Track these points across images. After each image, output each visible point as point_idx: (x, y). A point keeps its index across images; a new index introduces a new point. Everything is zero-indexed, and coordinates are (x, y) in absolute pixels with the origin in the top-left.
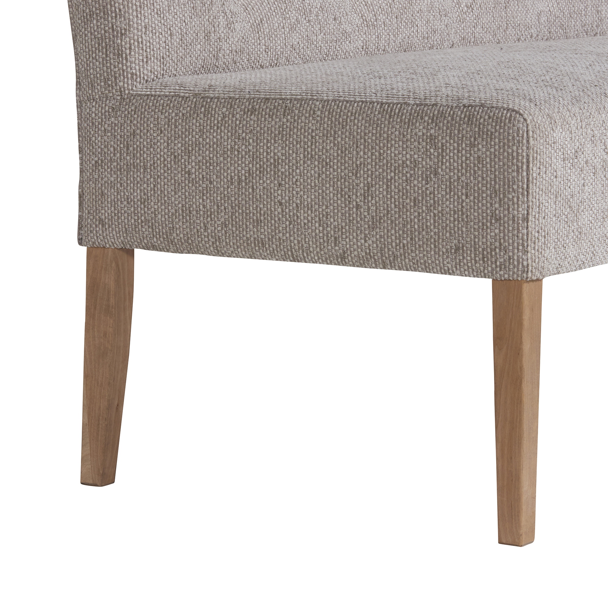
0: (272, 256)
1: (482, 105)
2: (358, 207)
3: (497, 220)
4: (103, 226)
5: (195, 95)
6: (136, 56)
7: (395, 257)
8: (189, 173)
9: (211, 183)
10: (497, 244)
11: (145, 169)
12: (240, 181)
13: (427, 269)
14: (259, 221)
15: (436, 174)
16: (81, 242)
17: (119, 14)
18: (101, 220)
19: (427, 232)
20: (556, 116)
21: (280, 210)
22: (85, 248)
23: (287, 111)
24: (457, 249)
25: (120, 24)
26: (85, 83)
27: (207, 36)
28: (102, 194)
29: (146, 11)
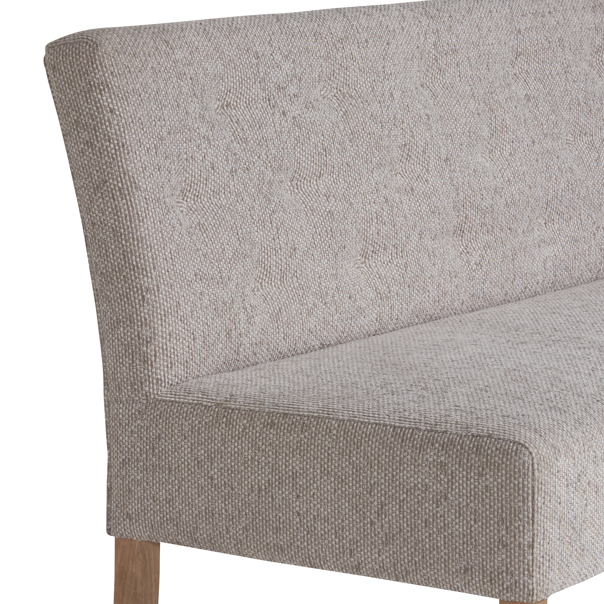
0: (291, 561)
1: (490, 436)
2: (372, 523)
3: (503, 546)
4: (130, 520)
5: (218, 405)
6: (161, 363)
7: (408, 572)
8: (212, 478)
9: (232, 489)
10: (504, 568)
11: (170, 471)
12: (260, 490)
13: (437, 585)
14: (278, 529)
15: (446, 498)
16: (109, 532)
17: (144, 323)
18: (128, 514)
19: (438, 552)
20: (560, 445)
21: (298, 520)
22: (113, 538)
23: (304, 427)
24: (466, 570)
25: (146, 332)
26: (112, 385)
27: (229, 334)
28: (130, 491)
29: (171, 319)
